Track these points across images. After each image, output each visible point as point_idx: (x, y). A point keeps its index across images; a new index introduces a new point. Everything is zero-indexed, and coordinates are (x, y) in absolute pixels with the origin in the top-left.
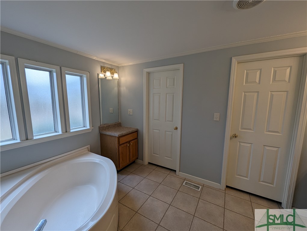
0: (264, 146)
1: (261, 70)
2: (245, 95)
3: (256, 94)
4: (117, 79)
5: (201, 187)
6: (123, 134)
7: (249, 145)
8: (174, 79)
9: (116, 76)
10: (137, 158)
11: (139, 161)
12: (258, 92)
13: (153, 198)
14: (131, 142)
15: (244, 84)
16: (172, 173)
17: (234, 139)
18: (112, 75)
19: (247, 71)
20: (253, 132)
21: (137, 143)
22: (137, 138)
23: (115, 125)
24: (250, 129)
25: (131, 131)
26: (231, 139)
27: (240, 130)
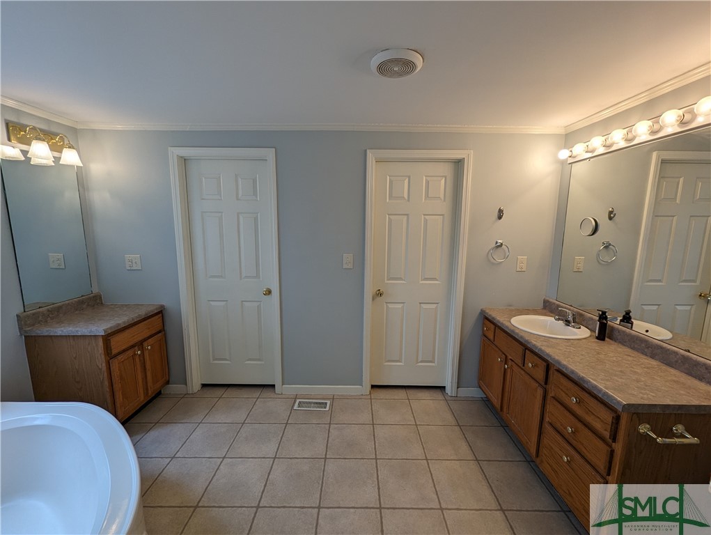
0: (420, 303)
1: (409, 177)
2: (390, 220)
3: (405, 218)
4: (73, 166)
5: (328, 402)
6: (119, 324)
7: (400, 306)
8: (254, 181)
9: (70, 157)
10: (168, 383)
11: (175, 388)
12: (407, 215)
13: (231, 460)
14: (145, 344)
15: (388, 200)
16: (267, 393)
17: (379, 299)
18: (56, 154)
19: (392, 178)
20: (404, 282)
21: (164, 343)
22: (162, 331)
23: (81, 303)
24: (401, 279)
25: (142, 312)
26: (373, 299)
27: (386, 282)
